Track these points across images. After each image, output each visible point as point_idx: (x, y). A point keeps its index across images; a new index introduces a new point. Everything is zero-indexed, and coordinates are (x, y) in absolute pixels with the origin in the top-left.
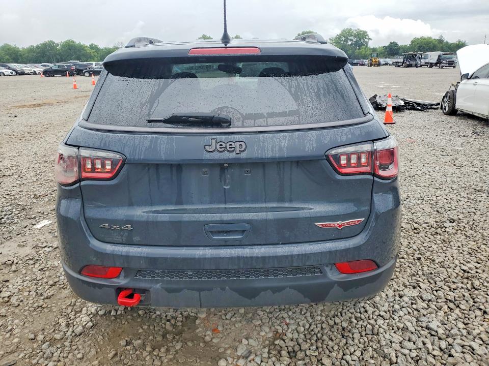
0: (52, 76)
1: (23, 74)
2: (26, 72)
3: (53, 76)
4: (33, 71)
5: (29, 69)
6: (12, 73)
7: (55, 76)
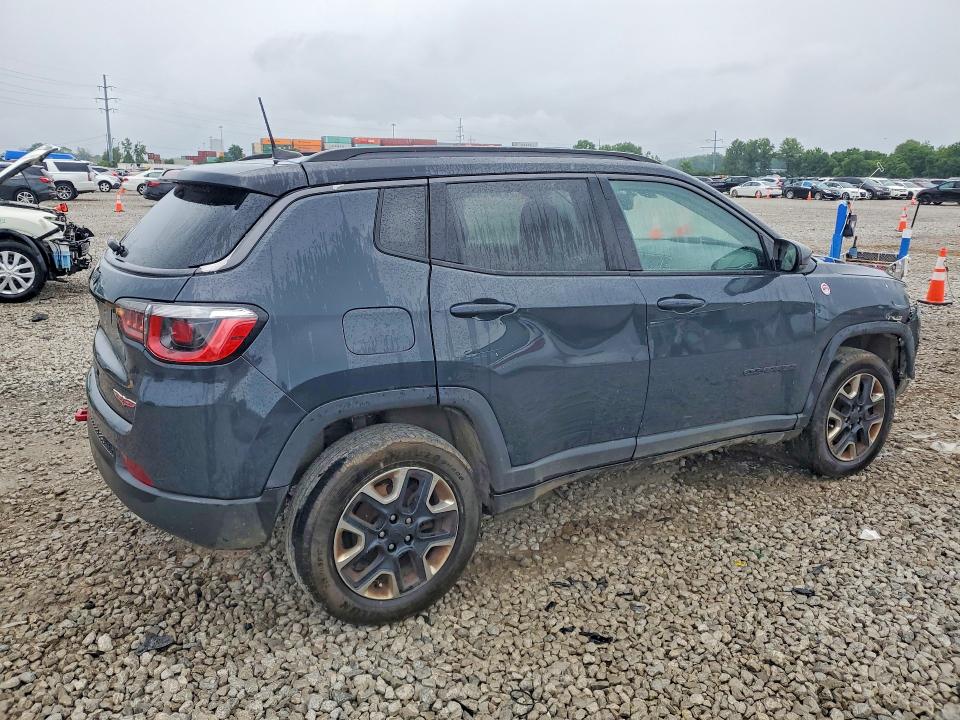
0: (936, 204)
1: (884, 196)
2: (893, 194)
3: (939, 204)
4: (907, 193)
5: (902, 188)
6: (862, 195)
7: (944, 203)
